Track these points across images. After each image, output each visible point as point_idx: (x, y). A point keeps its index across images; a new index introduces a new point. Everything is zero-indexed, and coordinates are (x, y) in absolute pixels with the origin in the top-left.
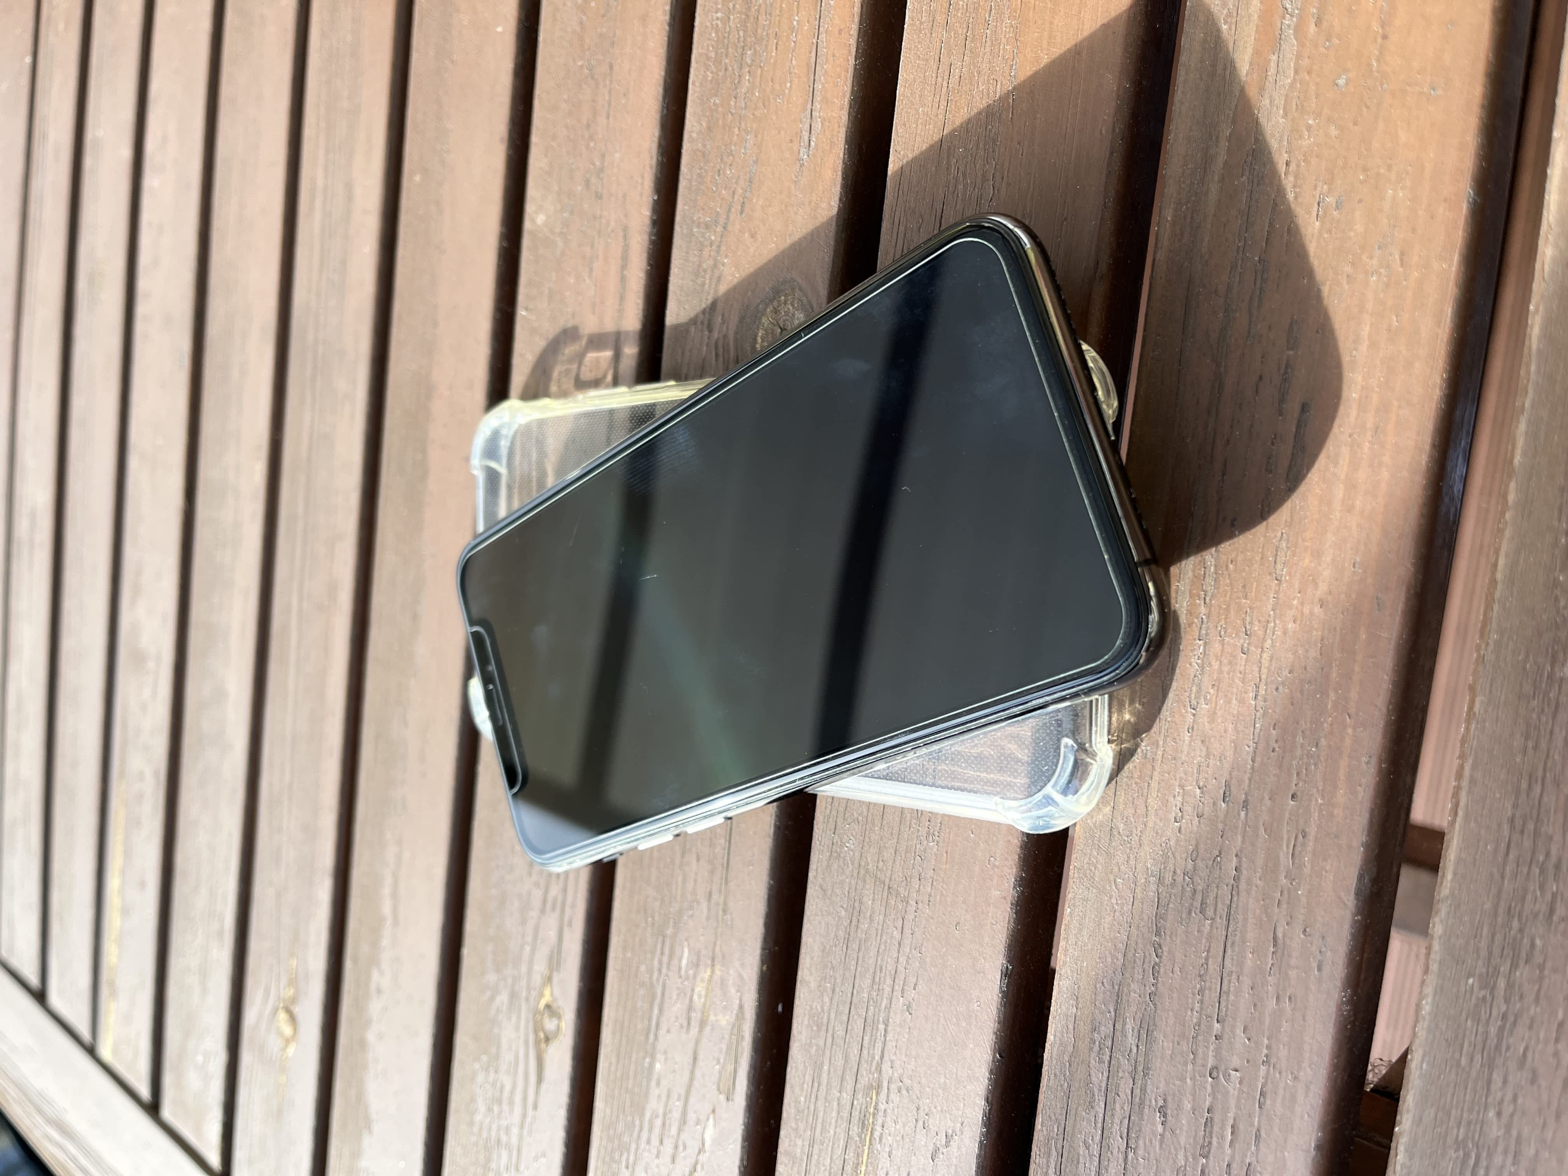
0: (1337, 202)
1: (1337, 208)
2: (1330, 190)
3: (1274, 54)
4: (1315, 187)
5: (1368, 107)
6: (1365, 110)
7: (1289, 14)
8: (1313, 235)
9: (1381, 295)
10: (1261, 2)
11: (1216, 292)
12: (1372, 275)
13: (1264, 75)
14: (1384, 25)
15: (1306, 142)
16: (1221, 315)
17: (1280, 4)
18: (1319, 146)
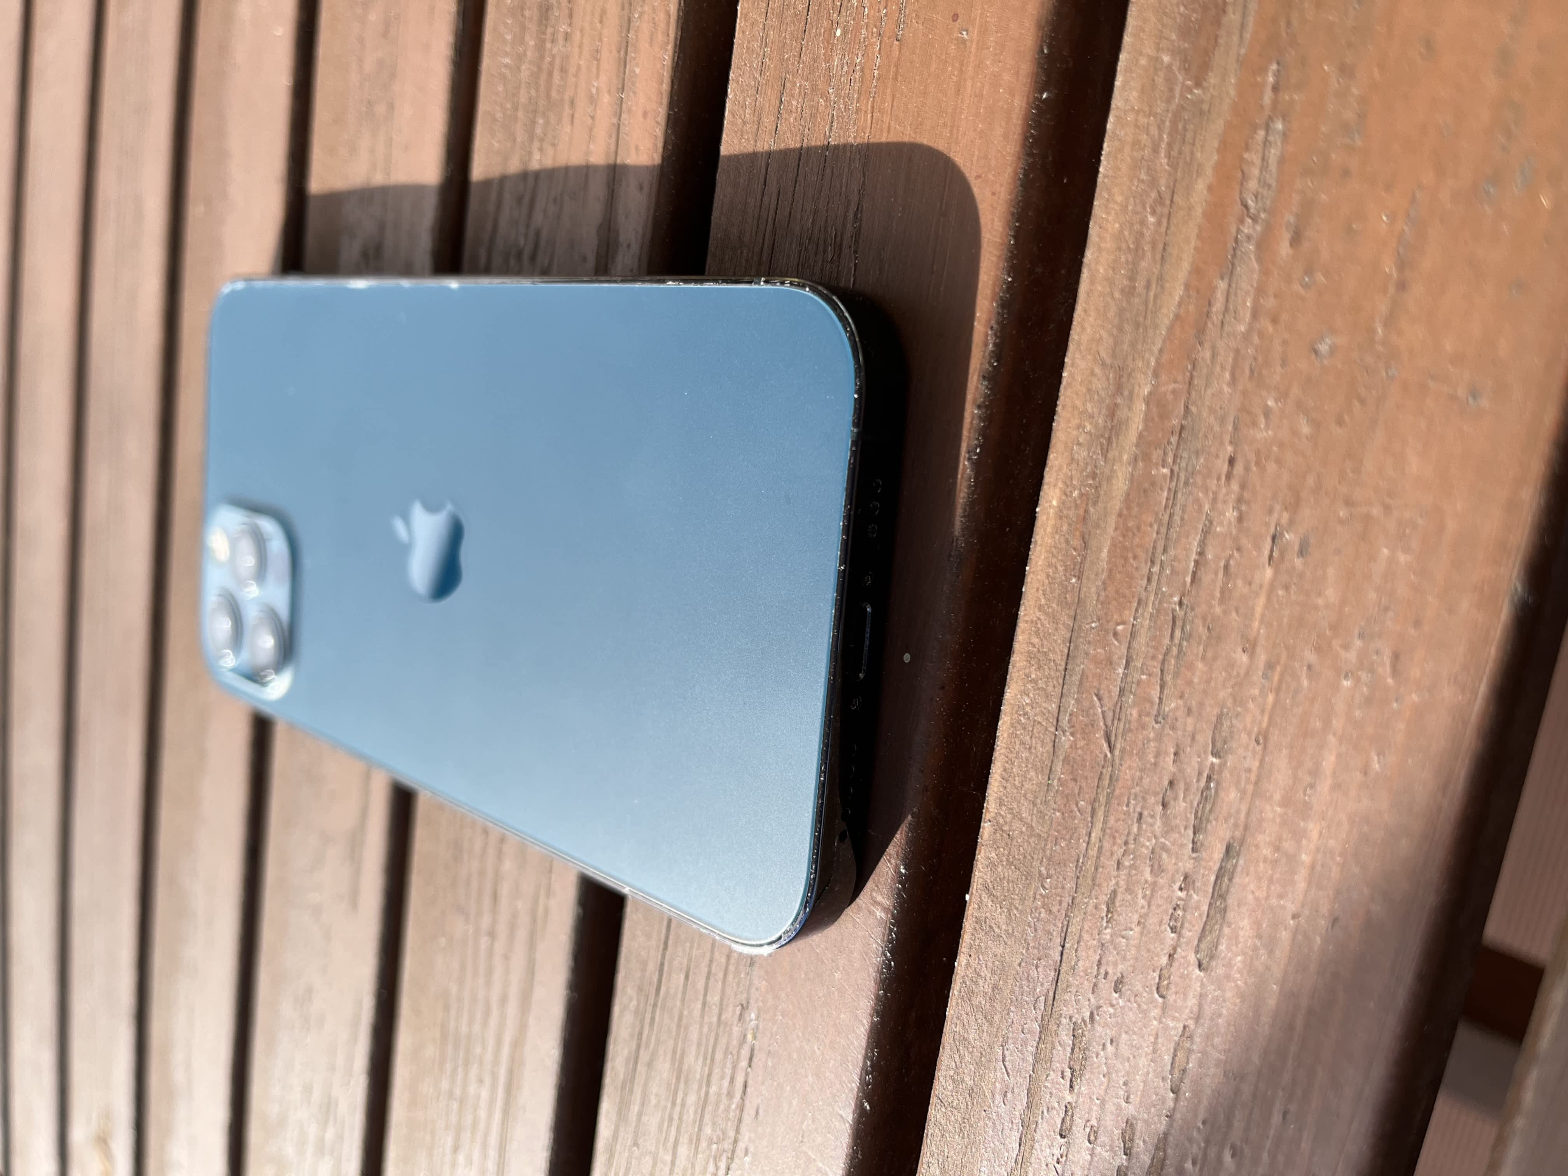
0: (1301, 544)
1: (1302, 552)
2: (1291, 522)
3: (1222, 278)
4: (1270, 511)
5: (1362, 401)
6: (1356, 403)
7: (1251, 218)
8: (1261, 586)
9: (1358, 713)
10: (1210, 188)
11: (1115, 634)
12: (1346, 677)
13: (1205, 310)
14: (1402, 266)
15: (1262, 433)
16: (1121, 671)
17: (1237, 198)
18: (1281, 445)
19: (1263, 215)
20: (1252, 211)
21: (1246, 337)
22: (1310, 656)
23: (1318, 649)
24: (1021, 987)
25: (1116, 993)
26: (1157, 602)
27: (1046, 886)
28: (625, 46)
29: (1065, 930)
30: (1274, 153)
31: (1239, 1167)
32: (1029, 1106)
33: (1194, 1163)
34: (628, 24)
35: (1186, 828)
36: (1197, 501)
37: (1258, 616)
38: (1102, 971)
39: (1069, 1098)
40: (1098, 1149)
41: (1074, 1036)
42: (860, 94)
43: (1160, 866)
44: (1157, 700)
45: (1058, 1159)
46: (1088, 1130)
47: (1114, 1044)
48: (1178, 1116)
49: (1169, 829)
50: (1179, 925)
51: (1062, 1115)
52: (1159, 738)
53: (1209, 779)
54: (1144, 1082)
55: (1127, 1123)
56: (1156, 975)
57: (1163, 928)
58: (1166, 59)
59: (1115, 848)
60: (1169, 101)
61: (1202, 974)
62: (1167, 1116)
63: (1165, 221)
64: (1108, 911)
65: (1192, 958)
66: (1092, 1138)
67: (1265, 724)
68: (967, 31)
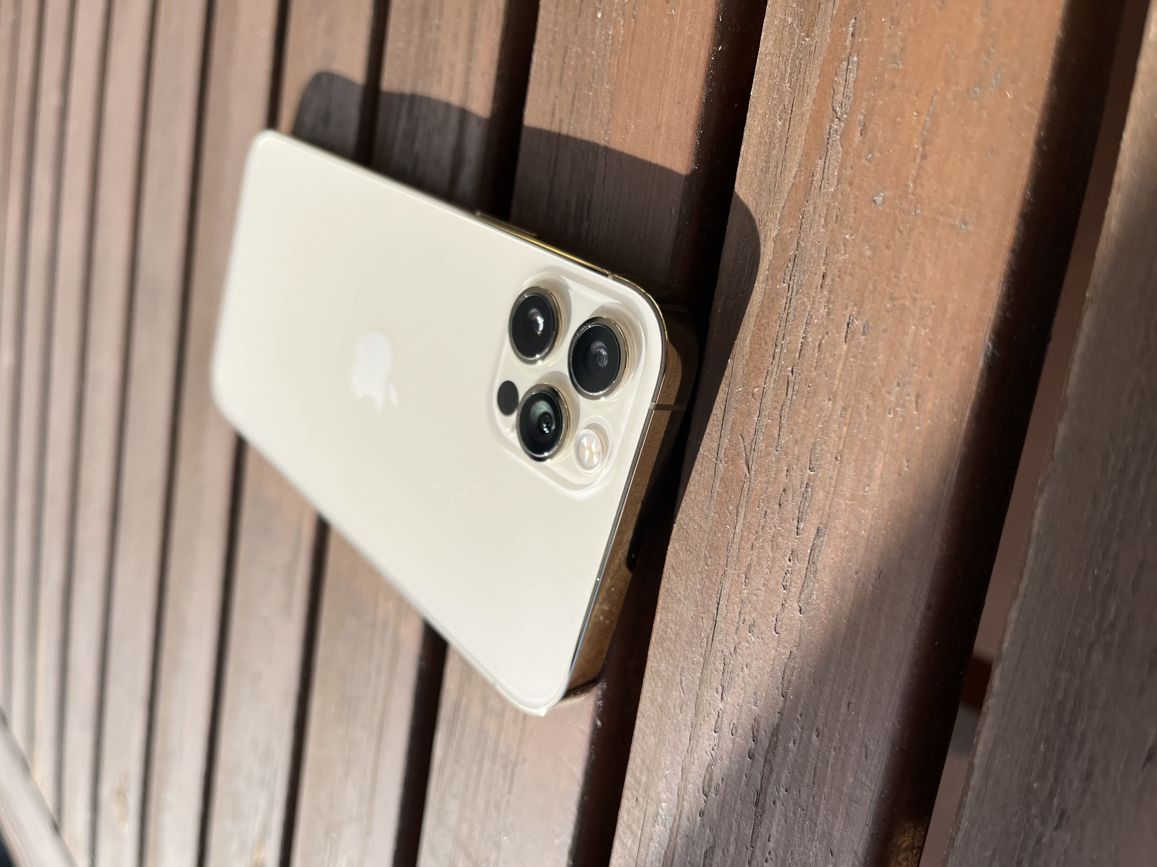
0: (864, 327)
1: (864, 333)
2: (859, 313)
3: (821, 159)
4: (847, 307)
5: (901, 232)
6: (897, 233)
7: (837, 118)
8: (840, 356)
9: (896, 435)
10: (814, 101)
11: (753, 395)
12: (890, 413)
13: (811, 179)
14: (924, 145)
15: (842, 258)
16: (756, 418)
17: (831, 106)
18: (853, 263)
19: (845, 116)
20: (839, 114)
21: (834, 195)
22: (868, 400)
23: (873, 395)
24: (693, 633)
25: (750, 632)
26: (778, 372)
27: (709, 564)
28: (473, 32)
29: (719, 593)
30: (852, 76)
31: (821, 742)
32: (696, 714)
33: (794, 743)
34: (474, 16)
35: (793, 519)
36: (803, 303)
37: (838, 375)
38: (742, 619)
39: (721, 705)
40: (738, 739)
41: (724, 664)
42: (611, 54)
43: (777, 546)
44: (778, 436)
45: (713, 748)
46: (732, 726)
47: (748, 667)
48: (786, 712)
49: (782, 520)
50: (788, 584)
51: (716, 718)
52: (778, 460)
53: (807, 484)
54: (766, 691)
55: (755, 720)
56: (774, 619)
57: (779, 587)
58: (790, 20)
59: (751, 535)
60: (791, 47)
61: (801, 615)
62: (779, 713)
63: (787, 123)
64: (746, 578)
65: (795, 605)
66: (734, 731)
67: (841, 448)
68: (675, 9)
